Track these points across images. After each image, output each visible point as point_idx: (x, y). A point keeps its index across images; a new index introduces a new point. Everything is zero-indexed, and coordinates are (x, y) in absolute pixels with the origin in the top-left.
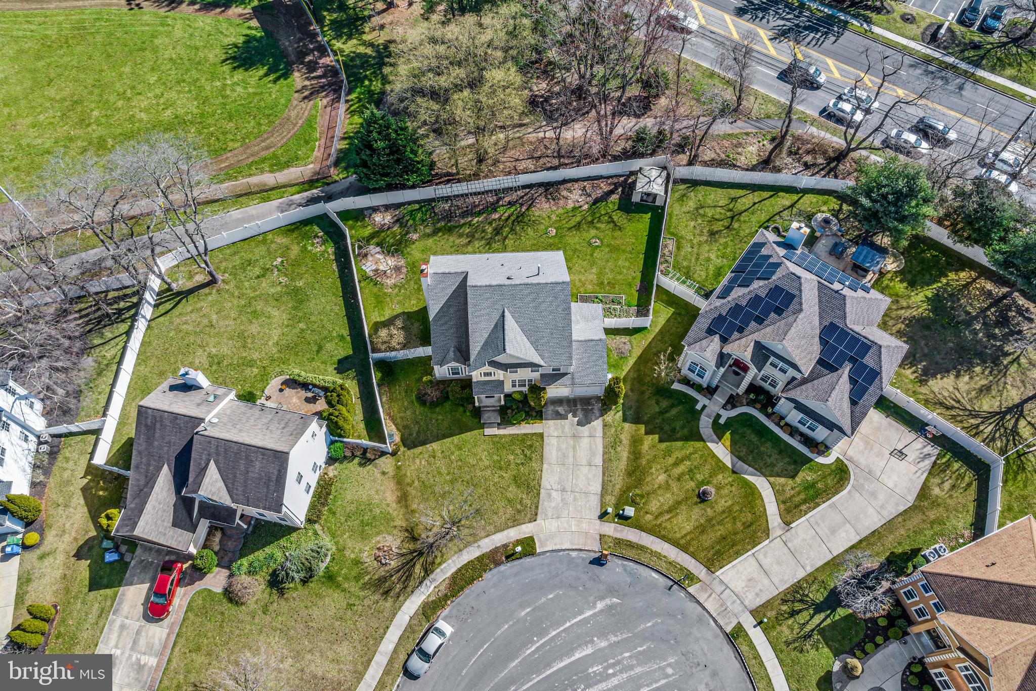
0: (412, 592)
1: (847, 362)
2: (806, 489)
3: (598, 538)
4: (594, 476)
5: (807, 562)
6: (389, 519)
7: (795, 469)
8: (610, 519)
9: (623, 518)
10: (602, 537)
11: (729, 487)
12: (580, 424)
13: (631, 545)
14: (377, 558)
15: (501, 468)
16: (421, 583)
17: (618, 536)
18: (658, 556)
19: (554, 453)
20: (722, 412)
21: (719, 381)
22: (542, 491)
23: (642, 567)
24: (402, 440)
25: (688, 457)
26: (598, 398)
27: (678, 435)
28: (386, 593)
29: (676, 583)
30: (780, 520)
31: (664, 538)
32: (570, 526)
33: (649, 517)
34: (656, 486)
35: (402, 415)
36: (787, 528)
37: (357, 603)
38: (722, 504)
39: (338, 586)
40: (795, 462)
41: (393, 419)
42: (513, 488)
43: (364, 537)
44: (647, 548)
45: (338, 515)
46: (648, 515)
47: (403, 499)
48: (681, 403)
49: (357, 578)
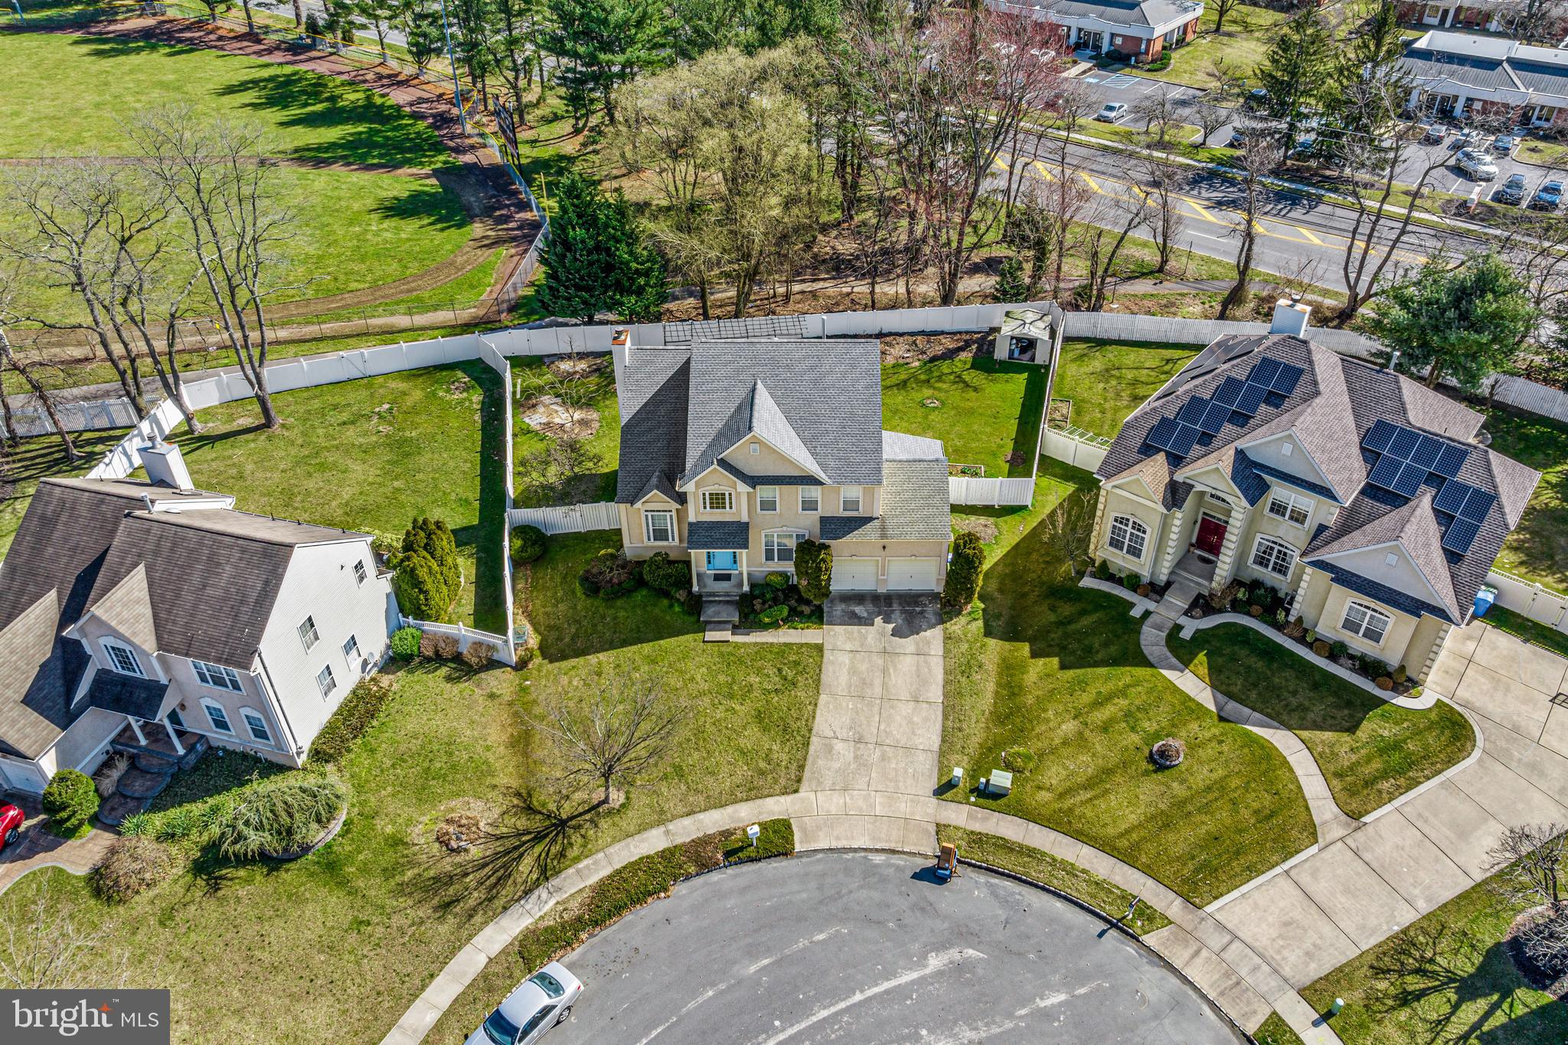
0: (505, 909)
1: (1423, 487)
2: (1382, 751)
3: (932, 829)
4: (926, 719)
5: (1417, 892)
6: (483, 772)
7: (1351, 716)
8: (960, 797)
9: (988, 795)
10: (940, 828)
11: (1214, 744)
12: (895, 633)
13: (1005, 846)
14: (442, 840)
15: (731, 696)
16: (527, 893)
17: (977, 827)
18: (1070, 870)
19: (844, 679)
20: (1183, 620)
21: (1172, 573)
22: (814, 739)
23: (1033, 890)
24: (540, 648)
25: (1123, 693)
26: (934, 596)
27: (1099, 657)
28: (446, 906)
29: (1113, 925)
30: (1336, 809)
31: (1080, 836)
32: (873, 806)
33: (1044, 796)
34: (1057, 741)
35: (548, 609)
36: (1355, 824)
37: (375, 920)
38: (1202, 776)
39: (343, 883)
40: (1349, 704)
41: (530, 617)
42: (753, 731)
43: (423, 795)
44: (1044, 854)
45: (379, 756)
46: (1043, 793)
47: (522, 742)
48: (1098, 607)
49: (388, 873)
